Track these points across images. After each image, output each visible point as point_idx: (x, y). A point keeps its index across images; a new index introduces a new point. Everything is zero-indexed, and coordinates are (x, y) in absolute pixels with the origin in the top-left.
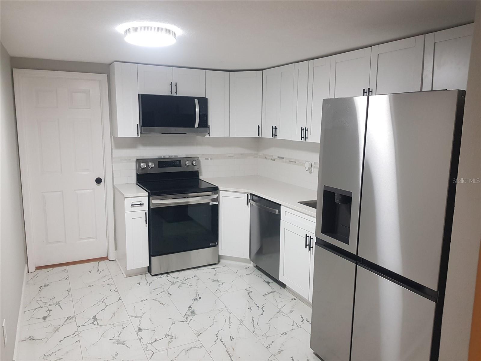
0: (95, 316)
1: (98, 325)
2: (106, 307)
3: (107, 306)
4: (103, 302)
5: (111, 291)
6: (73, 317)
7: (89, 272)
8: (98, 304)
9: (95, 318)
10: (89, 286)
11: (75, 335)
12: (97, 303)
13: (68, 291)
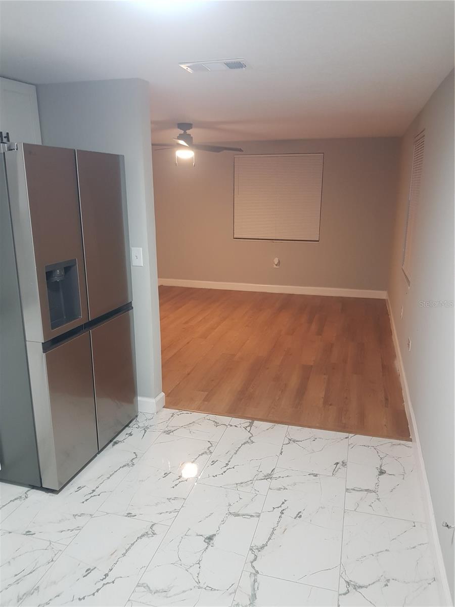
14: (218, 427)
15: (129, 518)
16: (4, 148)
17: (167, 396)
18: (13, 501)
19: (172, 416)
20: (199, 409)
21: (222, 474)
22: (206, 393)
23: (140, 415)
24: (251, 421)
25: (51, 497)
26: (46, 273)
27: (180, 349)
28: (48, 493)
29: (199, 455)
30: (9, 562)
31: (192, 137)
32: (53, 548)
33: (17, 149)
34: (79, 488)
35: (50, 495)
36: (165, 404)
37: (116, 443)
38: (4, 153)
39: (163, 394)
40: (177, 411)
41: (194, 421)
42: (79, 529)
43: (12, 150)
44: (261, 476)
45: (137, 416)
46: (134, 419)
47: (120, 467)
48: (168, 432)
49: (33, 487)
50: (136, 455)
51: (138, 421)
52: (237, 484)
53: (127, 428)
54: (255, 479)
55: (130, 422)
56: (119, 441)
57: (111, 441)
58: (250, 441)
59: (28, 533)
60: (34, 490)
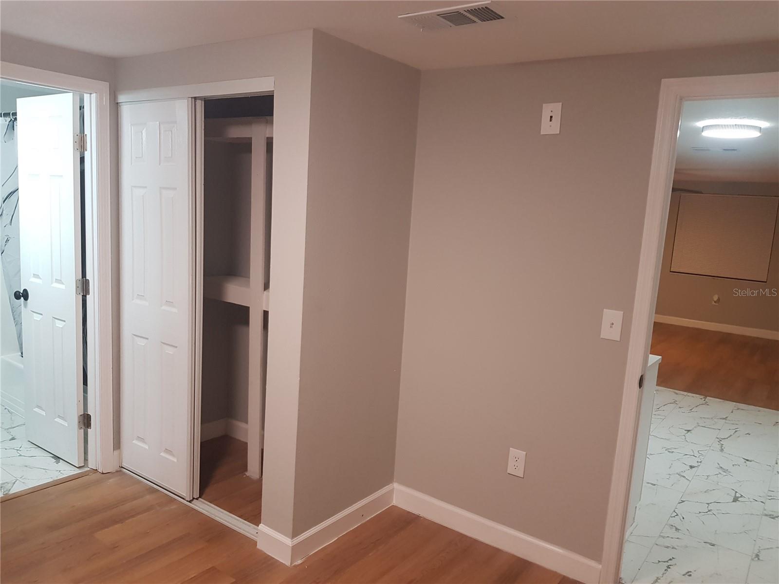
0: (733, 502)
1: (736, 492)
2: (711, 503)
3: (708, 504)
4: (709, 511)
5: (683, 518)
6: (766, 515)
7: (690, 575)
8: (720, 512)
9: (736, 500)
10: (713, 545)
11: (772, 498)
12: (718, 513)
13: (759, 559)
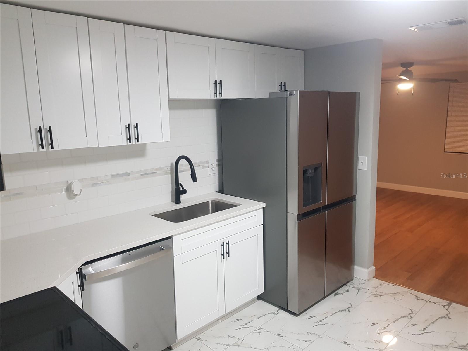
14: (418, 300)
15: (345, 345)
16: (287, 94)
17: (377, 270)
18: (270, 313)
19: (380, 285)
20: (403, 284)
21: (420, 335)
22: (410, 274)
23: (354, 278)
24: (449, 302)
25: (292, 317)
26: (304, 170)
27: (389, 237)
28: (291, 314)
29: (401, 317)
30: (268, 348)
31: (412, 73)
32: (294, 348)
33: (295, 95)
34: (311, 317)
35: (292, 316)
36: (374, 275)
37: (336, 294)
38: (287, 97)
39: (374, 267)
40: (385, 282)
41: (398, 292)
42: (311, 342)
43: (292, 95)
44: (456, 345)
45: (352, 279)
46: (350, 281)
47: (340, 311)
48: (377, 296)
49: (282, 308)
50: (351, 305)
51: (353, 283)
52: (433, 345)
53: (345, 286)
54: (450, 346)
55: (348, 282)
56: (339, 294)
57: (333, 292)
58: (447, 317)
59: (279, 335)
60: (282, 311)
